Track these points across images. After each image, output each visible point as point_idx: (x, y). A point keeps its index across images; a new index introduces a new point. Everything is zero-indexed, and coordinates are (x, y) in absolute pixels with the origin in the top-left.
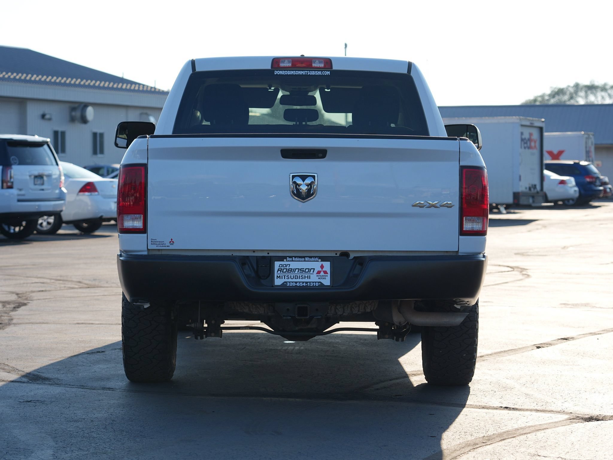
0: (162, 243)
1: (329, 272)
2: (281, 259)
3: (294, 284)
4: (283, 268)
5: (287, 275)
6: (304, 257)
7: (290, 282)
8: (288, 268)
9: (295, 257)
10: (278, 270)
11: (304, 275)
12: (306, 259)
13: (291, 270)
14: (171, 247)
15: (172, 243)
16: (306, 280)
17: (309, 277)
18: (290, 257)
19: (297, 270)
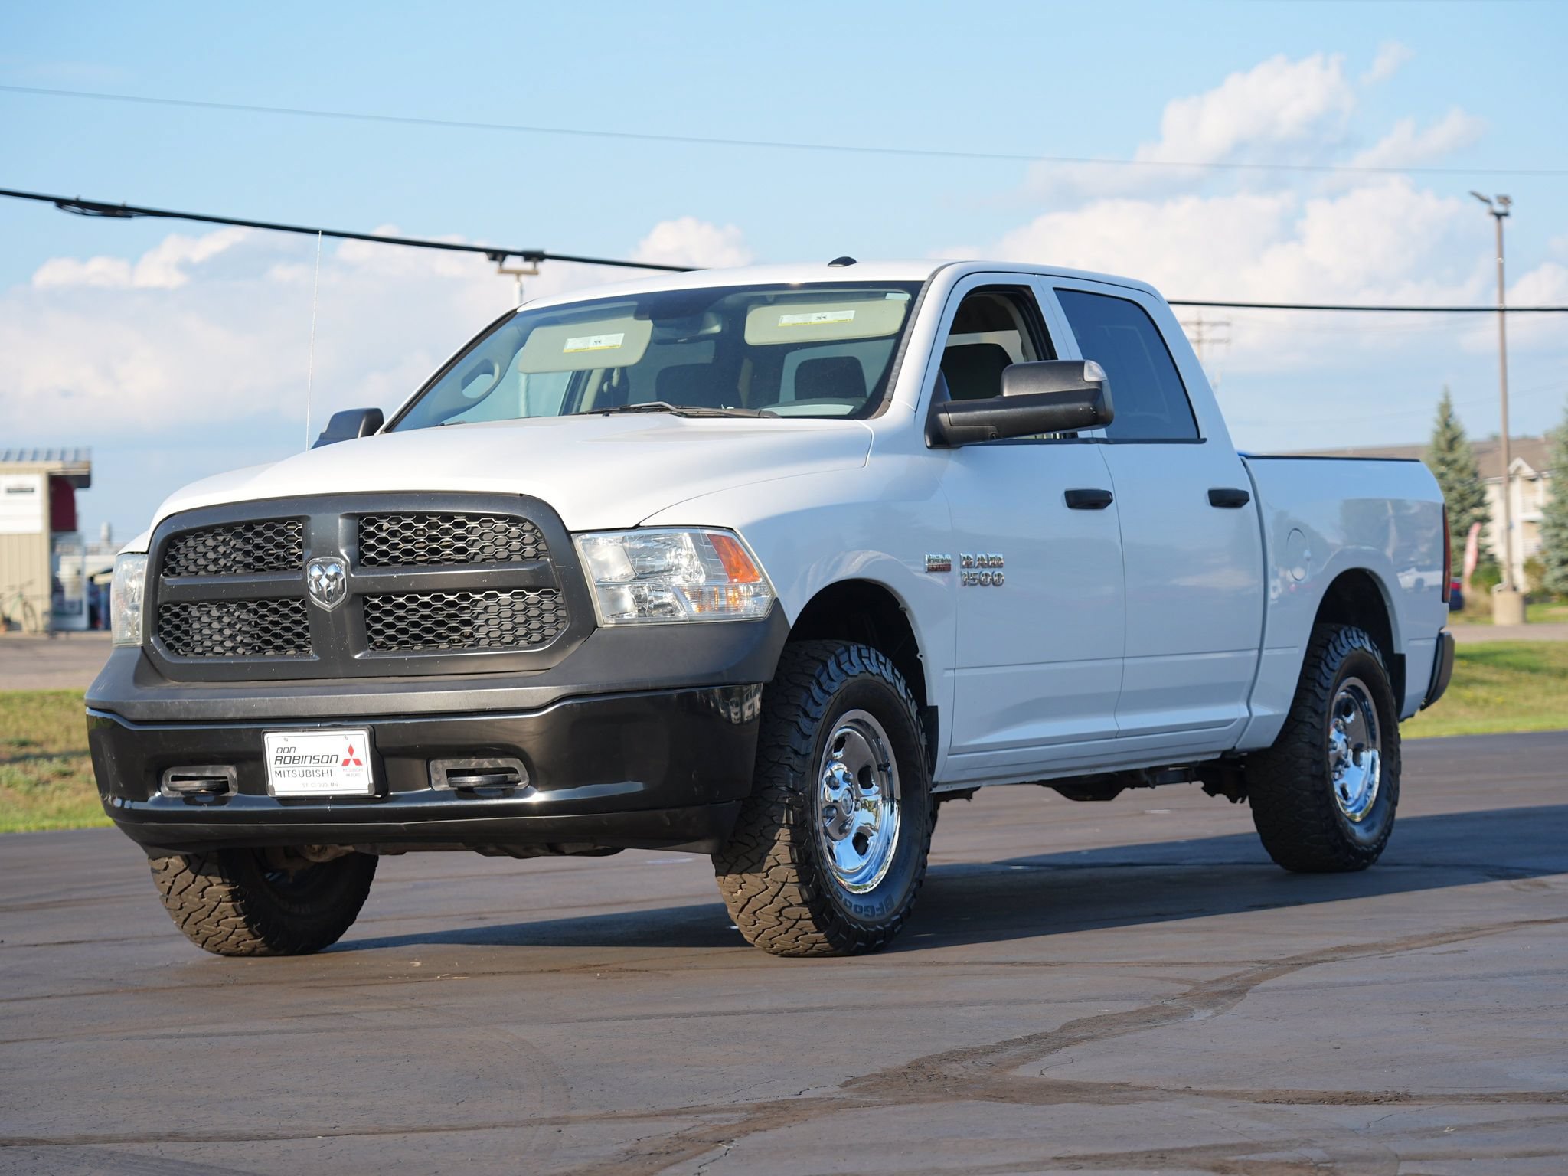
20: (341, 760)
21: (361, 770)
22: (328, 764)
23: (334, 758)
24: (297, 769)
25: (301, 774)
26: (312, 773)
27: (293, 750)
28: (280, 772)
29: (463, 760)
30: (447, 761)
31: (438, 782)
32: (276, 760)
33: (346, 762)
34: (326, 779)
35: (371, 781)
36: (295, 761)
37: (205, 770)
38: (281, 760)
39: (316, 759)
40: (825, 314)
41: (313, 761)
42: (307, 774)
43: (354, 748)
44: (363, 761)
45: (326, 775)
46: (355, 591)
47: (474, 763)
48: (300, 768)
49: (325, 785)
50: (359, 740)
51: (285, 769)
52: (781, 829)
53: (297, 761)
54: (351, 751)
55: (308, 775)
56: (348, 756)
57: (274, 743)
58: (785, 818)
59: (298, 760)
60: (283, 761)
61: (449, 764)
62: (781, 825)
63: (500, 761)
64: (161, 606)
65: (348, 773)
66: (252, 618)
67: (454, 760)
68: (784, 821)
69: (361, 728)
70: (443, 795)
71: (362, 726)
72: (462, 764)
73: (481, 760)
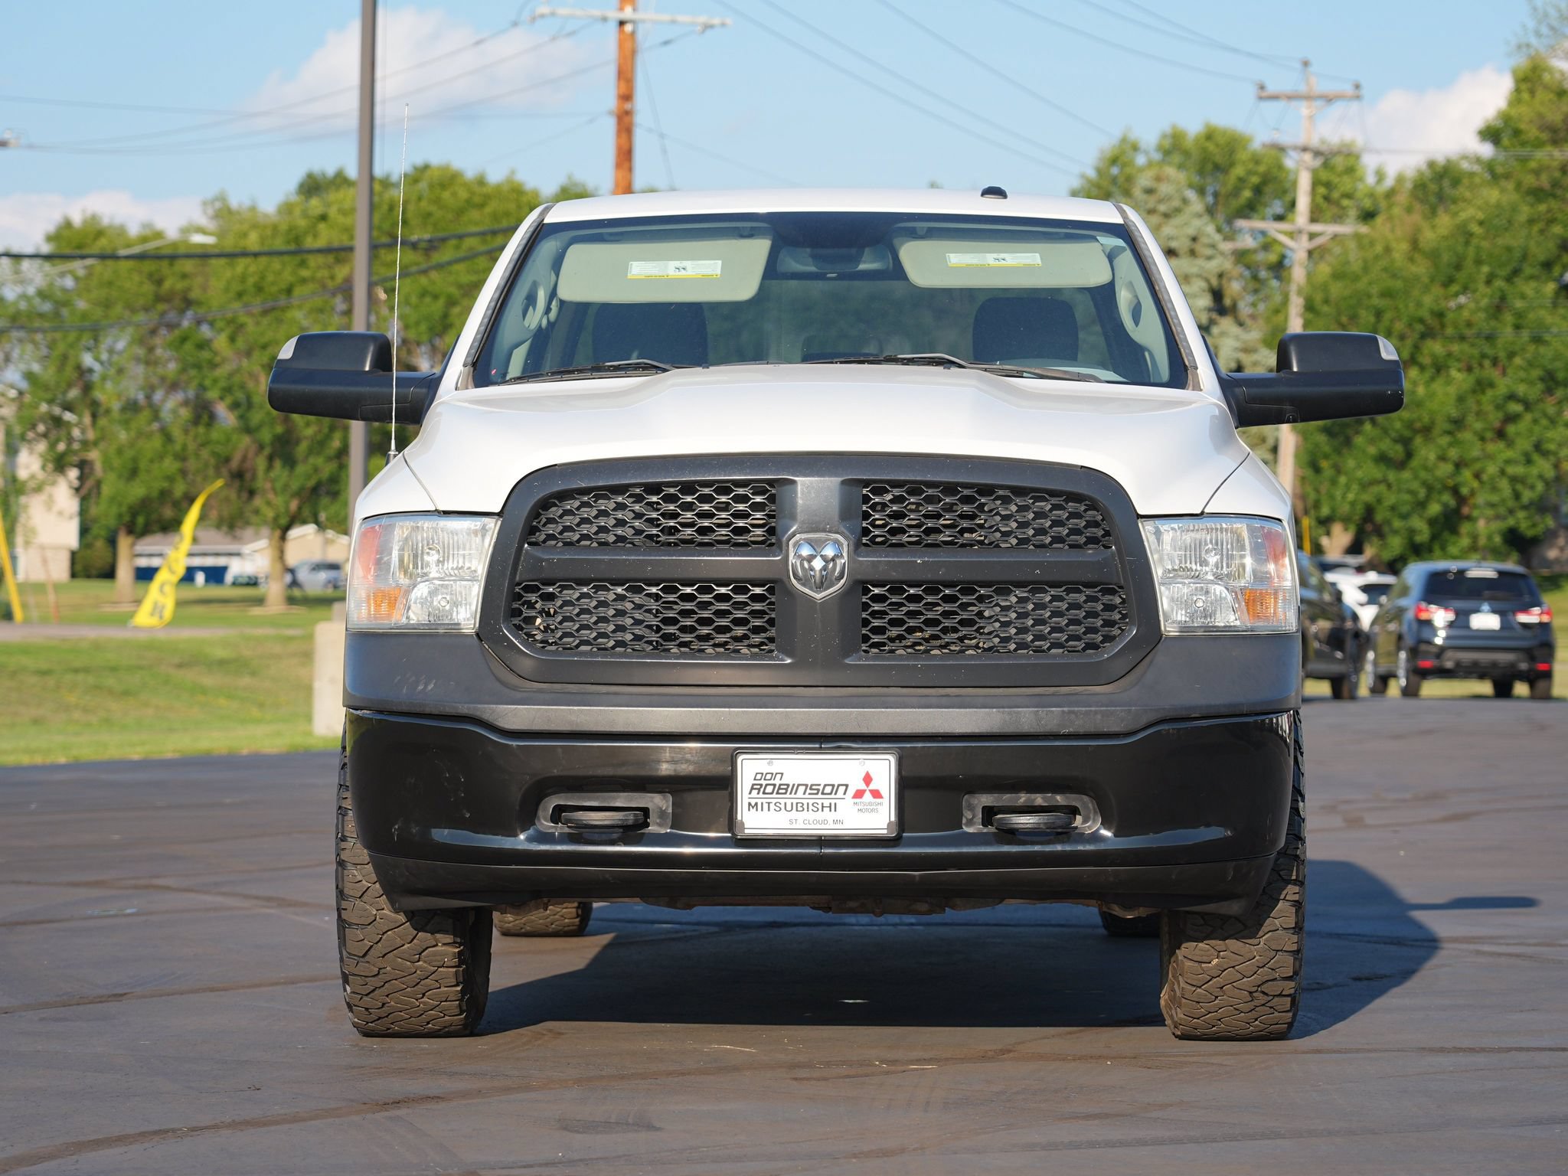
20: (851, 791)
21: (880, 804)
22: (833, 796)
23: (842, 789)
24: (782, 801)
25: (789, 808)
26: (805, 807)
27: (779, 776)
28: (756, 804)
29: (1008, 795)
30: (984, 795)
31: (970, 823)
32: (752, 789)
33: (859, 794)
34: (827, 814)
35: (893, 819)
36: (780, 791)
37: (615, 799)
38: (759, 790)
39: (814, 789)
40: (1002, 255)
41: (808, 791)
42: (799, 807)
43: (872, 775)
44: (884, 792)
45: (826, 810)
46: (859, 577)
47: (1023, 798)
48: (788, 800)
49: (825, 822)
50: (883, 768)
51: (764, 801)
52: (1290, 886)
53: (784, 791)
54: (868, 779)
55: (800, 809)
56: (863, 786)
57: (750, 767)
58: (1294, 873)
59: (783, 789)
60: (762, 790)
61: (986, 799)
62: (1289, 882)
63: (1058, 797)
64: (519, 584)
65: (860, 807)
66: (654, 605)
67: (996, 795)
68: (1294, 877)
69: (885, 751)
70: (973, 839)
71: (885, 749)
72: (1006, 799)
73: (1033, 796)
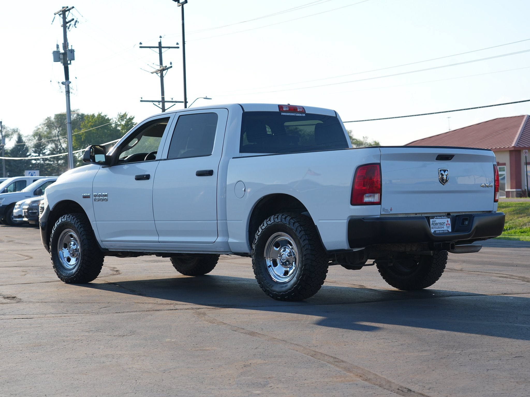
0: (387, 210)
1: (450, 224)
2: (433, 217)
3: (438, 232)
4: (433, 223)
5: (435, 227)
6: (441, 216)
7: (437, 231)
8: (435, 223)
9: (438, 216)
10: (432, 224)
11: (441, 226)
12: (442, 217)
13: (436, 224)
14: (391, 213)
15: (391, 210)
16: (442, 229)
17: (443, 228)
18: (436, 216)
19: (439, 224)
